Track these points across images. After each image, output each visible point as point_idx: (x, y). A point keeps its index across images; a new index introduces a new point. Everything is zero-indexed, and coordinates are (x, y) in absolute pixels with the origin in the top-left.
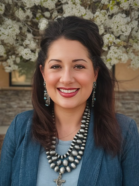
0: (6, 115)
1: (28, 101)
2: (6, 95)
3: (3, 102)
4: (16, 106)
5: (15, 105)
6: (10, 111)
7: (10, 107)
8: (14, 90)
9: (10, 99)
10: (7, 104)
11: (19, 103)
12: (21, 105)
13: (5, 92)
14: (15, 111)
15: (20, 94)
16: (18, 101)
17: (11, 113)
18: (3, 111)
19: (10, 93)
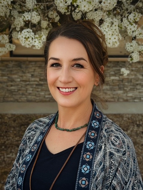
0: (8, 90)
1: (32, 73)
2: (6, 66)
3: (3, 75)
4: (19, 80)
5: (18, 78)
6: (12, 86)
7: (12, 81)
8: (16, 61)
9: (11, 71)
10: (9, 77)
11: (22, 76)
12: (24, 78)
13: (6, 63)
14: (18, 85)
15: (23, 66)
16: (20, 74)
17: (13, 88)
18: (4, 85)
19: (11, 65)
